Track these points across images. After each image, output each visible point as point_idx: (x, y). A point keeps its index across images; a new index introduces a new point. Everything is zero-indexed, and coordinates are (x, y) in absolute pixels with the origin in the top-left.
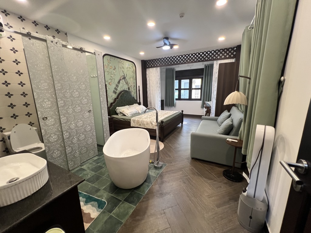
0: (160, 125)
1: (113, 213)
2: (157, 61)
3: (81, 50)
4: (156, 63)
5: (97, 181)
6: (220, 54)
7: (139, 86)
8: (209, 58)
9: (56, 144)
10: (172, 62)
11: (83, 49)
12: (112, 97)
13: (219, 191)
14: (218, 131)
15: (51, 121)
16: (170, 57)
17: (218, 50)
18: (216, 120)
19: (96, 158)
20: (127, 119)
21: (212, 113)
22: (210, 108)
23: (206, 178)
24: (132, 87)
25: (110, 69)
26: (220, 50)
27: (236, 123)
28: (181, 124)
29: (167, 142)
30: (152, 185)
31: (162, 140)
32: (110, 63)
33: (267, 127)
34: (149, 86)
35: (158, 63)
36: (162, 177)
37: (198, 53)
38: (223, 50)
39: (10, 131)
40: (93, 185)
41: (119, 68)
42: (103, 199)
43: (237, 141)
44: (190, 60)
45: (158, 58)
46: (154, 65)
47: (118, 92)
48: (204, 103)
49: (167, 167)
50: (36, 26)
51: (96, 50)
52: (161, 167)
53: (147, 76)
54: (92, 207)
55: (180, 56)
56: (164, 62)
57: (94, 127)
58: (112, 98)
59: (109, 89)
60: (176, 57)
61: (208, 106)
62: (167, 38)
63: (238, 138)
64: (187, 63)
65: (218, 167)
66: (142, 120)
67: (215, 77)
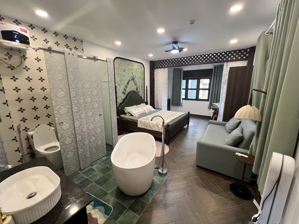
0: (166, 128)
1: (118, 221)
2: (165, 62)
3: (95, 59)
4: (164, 64)
5: (105, 183)
6: (231, 56)
7: (147, 86)
8: (218, 60)
9: (70, 146)
10: (180, 63)
11: (96, 58)
12: (121, 97)
13: (225, 208)
14: (226, 140)
15: (66, 126)
16: (178, 58)
17: (229, 51)
18: (224, 125)
19: (104, 158)
20: (134, 120)
21: (220, 115)
22: (218, 110)
23: (211, 191)
24: (140, 87)
25: (120, 71)
26: (232, 51)
27: (247, 135)
28: (187, 125)
29: (172, 146)
30: (156, 194)
31: (167, 142)
32: (121, 65)
33: (285, 156)
34: (157, 86)
35: (166, 64)
36: (167, 185)
37: (207, 54)
38: (235, 52)
39: (33, 130)
40: (101, 188)
41: (129, 70)
42: (109, 204)
43: (247, 157)
44: (199, 62)
45: (166, 59)
46: (162, 66)
47: (127, 92)
48: (211, 105)
49: (172, 175)
50: (56, 36)
51: (107, 57)
52: (166, 174)
53: (155, 76)
54: (99, 212)
55: (188, 57)
56: (172, 63)
57: (103, 130)
58: (121, 99)
59: (119, 90)
60: (184, 58)
61: (216, 108)
62: (176, 43)
63: (248, 152)
64: (195, 65)
65: (224, 179)
66: (148, 122)
67: (225, 80)
